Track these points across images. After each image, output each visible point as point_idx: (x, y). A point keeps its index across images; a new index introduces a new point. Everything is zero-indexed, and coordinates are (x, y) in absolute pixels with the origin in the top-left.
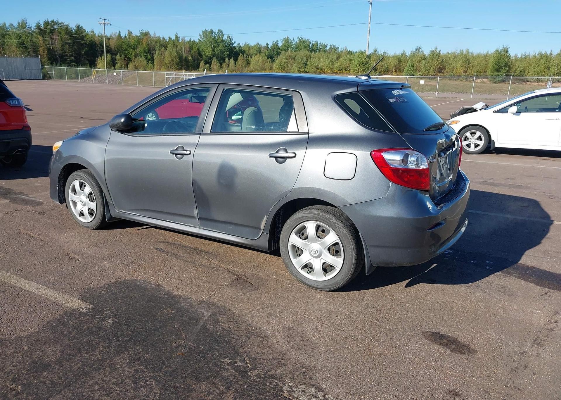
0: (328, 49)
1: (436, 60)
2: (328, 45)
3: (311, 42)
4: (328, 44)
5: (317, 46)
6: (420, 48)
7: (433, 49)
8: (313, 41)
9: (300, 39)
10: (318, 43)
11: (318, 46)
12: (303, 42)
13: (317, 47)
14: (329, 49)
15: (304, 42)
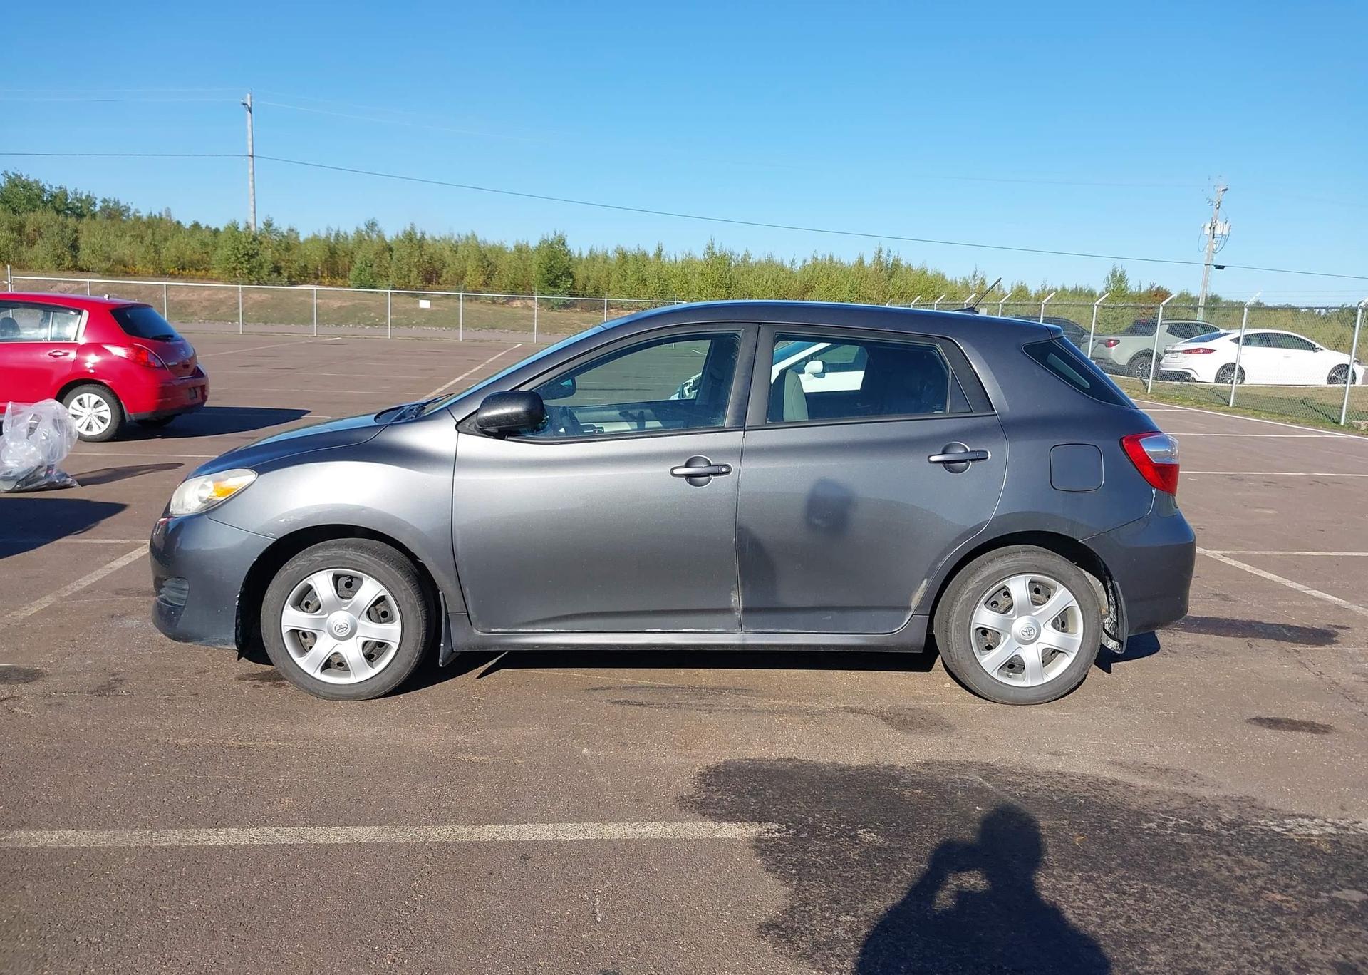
0: (97, 209)
1: (417, 253)
2: (96, 198)
3: (47, 188)
4: (96, 196)
5: (66, 199)
6: (374, 224)
7: (408, 229)
8: (51, 187)
9: (13, 177)
10: (68, 192)
11: (69, 201)
12: (24, 187)
13: (66, 205)
14: (102, 209)
15: (27, 186)
